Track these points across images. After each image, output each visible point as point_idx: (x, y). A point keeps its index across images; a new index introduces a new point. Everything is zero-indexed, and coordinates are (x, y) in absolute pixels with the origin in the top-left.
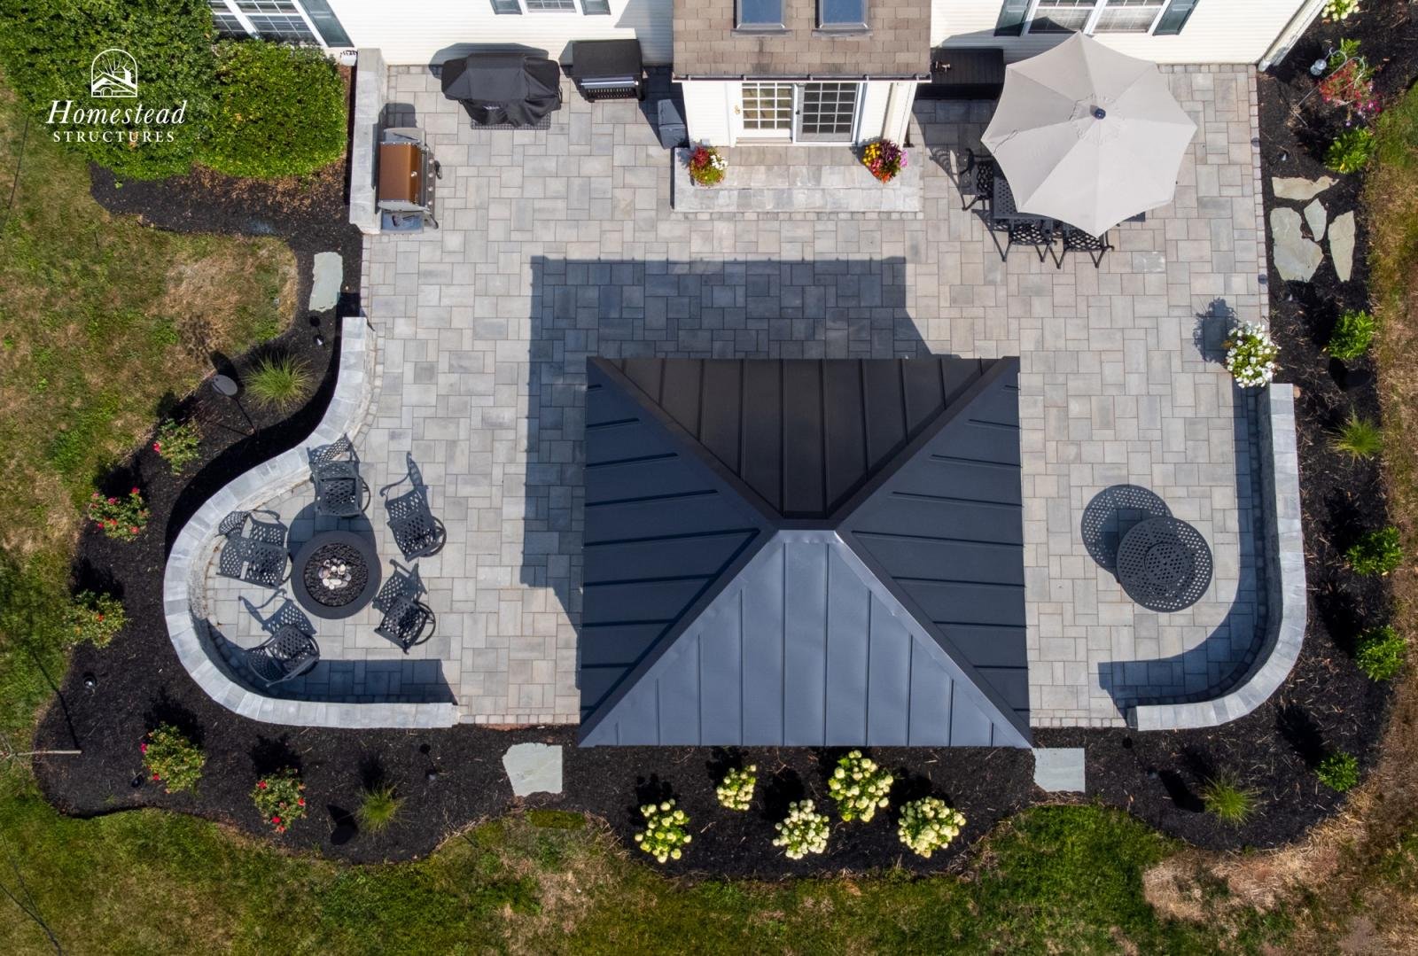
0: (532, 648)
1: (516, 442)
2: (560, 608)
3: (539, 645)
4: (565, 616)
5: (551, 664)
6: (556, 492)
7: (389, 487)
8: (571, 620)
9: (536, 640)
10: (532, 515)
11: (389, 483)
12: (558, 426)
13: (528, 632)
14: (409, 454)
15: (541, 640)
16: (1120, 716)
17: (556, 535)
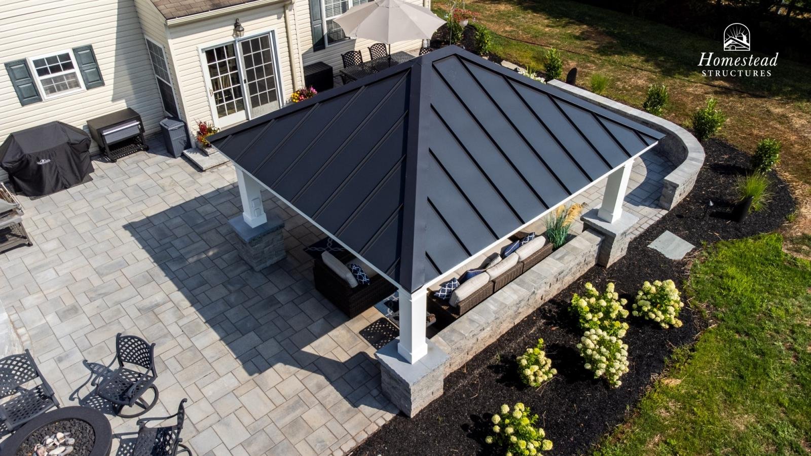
0: (293, 408)
1: (177, 307)
2: (293, 369)
3: (297, 402)
4: (303, 371)
5: (319, 408)
6: (231, 313)
7: (77, 391)
8: (309, 371)
9: (291, 402)
10: (223, 334)
11: (75, 389)
12: (203, 283)
13: (279, 400)
14: (85, 362)
15: (296, 398)
16: (660, 210)
17: (252, 334)
